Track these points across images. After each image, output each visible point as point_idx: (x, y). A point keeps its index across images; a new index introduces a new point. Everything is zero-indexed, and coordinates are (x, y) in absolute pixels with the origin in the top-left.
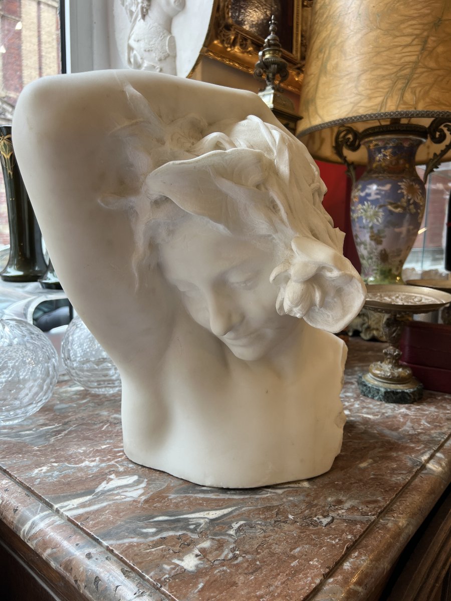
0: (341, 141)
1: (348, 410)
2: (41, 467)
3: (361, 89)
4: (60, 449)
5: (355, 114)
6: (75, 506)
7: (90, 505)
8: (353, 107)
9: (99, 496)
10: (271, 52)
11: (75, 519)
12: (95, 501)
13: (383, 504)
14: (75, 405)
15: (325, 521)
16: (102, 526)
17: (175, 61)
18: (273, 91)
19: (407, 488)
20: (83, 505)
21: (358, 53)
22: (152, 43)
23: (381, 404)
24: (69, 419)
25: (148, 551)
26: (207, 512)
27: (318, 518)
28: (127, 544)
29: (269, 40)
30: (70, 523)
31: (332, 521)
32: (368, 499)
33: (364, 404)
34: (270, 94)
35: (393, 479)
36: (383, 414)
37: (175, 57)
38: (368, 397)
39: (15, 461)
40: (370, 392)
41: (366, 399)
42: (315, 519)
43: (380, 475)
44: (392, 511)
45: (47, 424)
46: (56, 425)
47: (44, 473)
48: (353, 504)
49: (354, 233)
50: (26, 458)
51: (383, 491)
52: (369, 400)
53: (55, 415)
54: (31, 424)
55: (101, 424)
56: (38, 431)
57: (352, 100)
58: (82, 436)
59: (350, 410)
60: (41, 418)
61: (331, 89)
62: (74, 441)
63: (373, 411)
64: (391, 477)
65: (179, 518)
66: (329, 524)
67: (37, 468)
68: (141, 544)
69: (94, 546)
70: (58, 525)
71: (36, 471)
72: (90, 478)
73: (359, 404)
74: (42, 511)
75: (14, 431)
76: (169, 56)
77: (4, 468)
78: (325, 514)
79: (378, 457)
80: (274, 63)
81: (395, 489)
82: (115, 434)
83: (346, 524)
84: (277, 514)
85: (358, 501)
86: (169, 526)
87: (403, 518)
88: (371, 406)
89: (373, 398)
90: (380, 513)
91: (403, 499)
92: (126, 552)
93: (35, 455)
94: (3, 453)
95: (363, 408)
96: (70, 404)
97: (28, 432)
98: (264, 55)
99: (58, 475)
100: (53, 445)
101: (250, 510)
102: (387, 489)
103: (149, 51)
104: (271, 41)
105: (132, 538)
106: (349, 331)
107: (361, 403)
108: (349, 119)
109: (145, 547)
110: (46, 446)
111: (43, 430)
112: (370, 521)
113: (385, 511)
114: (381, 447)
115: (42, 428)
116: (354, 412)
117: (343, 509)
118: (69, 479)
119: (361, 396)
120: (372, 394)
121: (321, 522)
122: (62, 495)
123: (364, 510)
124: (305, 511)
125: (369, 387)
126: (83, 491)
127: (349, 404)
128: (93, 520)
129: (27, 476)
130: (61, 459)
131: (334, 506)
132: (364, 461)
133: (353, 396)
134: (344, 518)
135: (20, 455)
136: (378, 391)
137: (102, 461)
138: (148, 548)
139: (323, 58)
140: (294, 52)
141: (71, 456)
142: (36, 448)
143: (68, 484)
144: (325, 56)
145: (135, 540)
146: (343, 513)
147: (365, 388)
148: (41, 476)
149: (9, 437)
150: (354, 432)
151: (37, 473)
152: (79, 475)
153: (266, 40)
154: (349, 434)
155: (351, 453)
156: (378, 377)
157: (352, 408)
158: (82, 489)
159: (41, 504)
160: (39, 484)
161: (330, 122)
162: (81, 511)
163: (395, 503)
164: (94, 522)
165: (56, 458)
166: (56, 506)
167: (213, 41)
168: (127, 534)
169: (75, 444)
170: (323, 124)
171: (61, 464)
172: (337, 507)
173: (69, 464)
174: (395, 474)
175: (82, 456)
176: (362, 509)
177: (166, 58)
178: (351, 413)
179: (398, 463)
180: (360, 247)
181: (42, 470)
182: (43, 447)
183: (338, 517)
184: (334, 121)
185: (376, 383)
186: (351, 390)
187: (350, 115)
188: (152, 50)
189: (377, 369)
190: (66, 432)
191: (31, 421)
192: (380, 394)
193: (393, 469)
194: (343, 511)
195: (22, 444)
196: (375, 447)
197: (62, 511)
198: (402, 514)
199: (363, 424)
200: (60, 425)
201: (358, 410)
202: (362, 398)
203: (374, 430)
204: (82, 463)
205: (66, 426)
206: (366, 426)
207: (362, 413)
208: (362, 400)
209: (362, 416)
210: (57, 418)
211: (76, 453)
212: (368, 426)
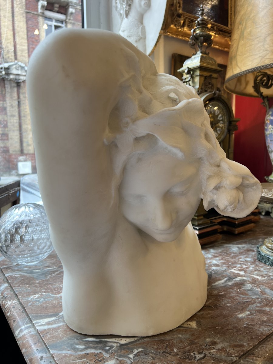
0: (258, 82)
1: (244, 272)
2: (35, 294)
3: (266, 46)
4: (50, 284)
5: (263, 64)
6: (44, 323)
7: (52, 324)
8: (261, 59)
9: (59, 319)
10: (200, 29)
11: (40, 332)
12: (56, 322)
13: (246, 348)
15: (199, 357)
16: (54, 339)
17: (145, 41)
18: (201, 54)
19: (270, 338)
20: (48, 323)
21: (265, 22)
22: (131, 31)
23: (270, 269)
25: (74, 361)
26: (121, 339)
27: (194, 354)
28: (63, 355)
29: (198, 21)
30: (38, 334)
31: (204, 358)
32: (237, 343)
33: (257, 268)
34: (199, 57)
35: (261, 329)
36: (269, 276)
37: (145, 38)
38: (262, 262)
39: (23, 289)
40: (263, 259)
41: (259, 263)
42: (192, 354)
43: (251, 325)
44: (252, 354)
45: (50, 266)
46: (55, 267)
47: (36, 298)
48: (224, 346)
49: (267, 145)
50: (30, 288)
51: (250, 338)
52: (262, 265)
53: (57, 261)
54: (41, 266)
56: (43, 270)
57: (261, 55)
59: (245, 272)
60: (48, 262)
61: (246, 49)
62: (60, 279)
63: (262, 273)
64: (260, 327)
65: (102, 341)
66: (201, 359)
67: (33, 295)
68: (72, 356)
69: (46, 352)
70: (32, 335)
71: (32, 297)
72: (60, 305)
73: (253, 268)
74: (27, 323)
75: (31, 269)
76: (141, 38)
77: (16, 293)
78: (201, 351)
79: (254, 310)
80: (201, 36)
81: (260, 337)
83: (213, 361)
84: (166, 347)
85: (228, 344)
86: (93, 346)
87: (261, 361)
88: (262, 269)
89: (265, 263)
90: (242, 356)
91: (264, 346)
92: (61, 360)
93: (36, 286)
94: (20, 283)
95: (255, 270)
97: (37, 271)
98: (195, 31)
99: (42, 301)
100: (47, 281)
101: (149, 341)
102: (253, 337)
103: (130, 37)
104: (199, 22)
105: (68, 350)
106: (262, 212)
107: (255, 266)
108: (258, 68)
109: (73, 358)
110: (43, 281)
111: (46, 270)
112: (232, 361)
113: (247, 354)
114: (260, 302)
115: (46, 268)
116: (248, 273)
117: (215, 349)
118: (48, 305)
119: (257, 261)
120: (264, 260)
121: (195, 357)
122: (40, 315)
123: (230, 352)
124: (186, 347)
125: (263, 255)
126: (52, 314)
127: (246, 266)
128: (50, 334)
129: (26, 299)
130: (49, 290)
131: (209, 346)
132: (243, 312)
133: (250, 261)
134: (213, 356)
135: (28, 285)
136: (269, 259)
138: (75, 359)
139: (242, 27)
140: (229, 26)
141: (54, 289)
142: (38, 282)
143: (46, 308)
144: (243, 26)
145: (69, 352)
146: (214, 352)
147: (260, 255)
148: (33, 301)
149: (26, 273)
150: (243, 288)
151: (32, 299)
152: (54, 302)
153: (196, 22)
154: (238, 290)
155: (235, 305)
156: (270, 249)
157: (247, 269)
158: (52, 313)
159: (27, 319)
160: (30, 306)
161: (246, 71)
162: (46, 327)
163: (257, 348)
164: (50, 336)
165: (46, 289)
166: (34, 322)
167: (170, 25)
168: (66, 347)
169: (60, 281)
170: (241, 72)
171: (47, 293)
172: (211, 347)
173: (51, 294)
174: (263, 325)
176: (229, 350)
177: (139, 40)
178: (245, 274)
179: (269, 316)
180: (271, 154)
181: (35, 296)
182: (42, 281)
183: (209, 355)
184: (248, 70)
185: (268, 253)
186: (251, 256)
187: (259, 65)
188: (131, 36)
189: (269, 243)
190: (58, 272)
191: (42, 263)
192: (270, 261)
193: (264, 322)
194: (214, 350)
195: (32, 278)
196: (255, 302)
197: (35, 325)
198: (260, 358)
199: (252, 283)
200: (57, 267)
201: (251, 272)
202: (257, 263)
203: (258, 289)
204: (59, 294)
205: (59, 268)
206: (253, 285)
207: (254, 275)
208: (256, 264)
209: (253, 276)
210: (57, 262)
211: (58, 287)
212: (254, 285)
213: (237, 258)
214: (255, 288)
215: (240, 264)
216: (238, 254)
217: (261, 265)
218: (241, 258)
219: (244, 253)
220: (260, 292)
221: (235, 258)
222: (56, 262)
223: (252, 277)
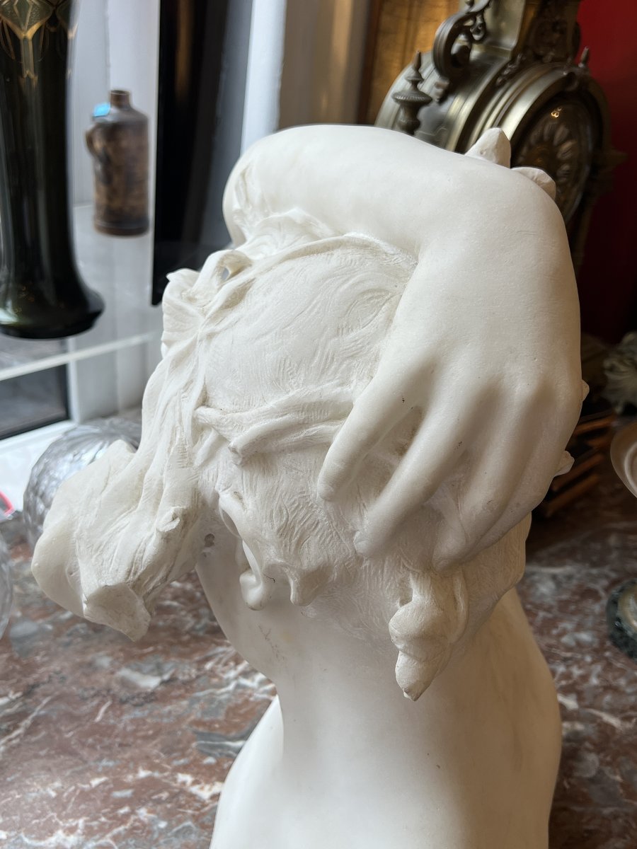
1: (574, 696)
4: (12, 782)
14: (50, 627)
24: (35, 676)
38: (622, 651)
40: (627, 644)
41: (615, 656)
46: (12, 696)
52: (622, 663)
53: (11, 659)
55: (96, 702)
58: (57, 738)
59: (580, 699)
62: (41, 757)
63: (624, 701)
73: (599, 676)
82: (118, 740)
88: (622, 682)
95: (608, 688)
96: (41, 621)
106: (616, 404)
107: (604, 669)
114: (623, 834)
116: (587, 703)
119: (608, 643)
127: (581, 672)
130: (14, 818)
133: (591, 644)
137: (89, 832)
141: (32, 808)
147: (618, 632)
150: (577, 775)
154: (567, 783)
157: (585, 686)
165: (4, 814)
169: (43, 768)
171: (13, 834)
173: (27, 836)
175: (53, 811)
178: (580, 705)
186: (589, 622)
190: (27, 722)
196: (610, 834)
199: (600, 748)
200: (19, 694)
201: (595, 697)
202: (607, 654)
203: (615, 774)
204: (52, 836)
205: (29, 701)
206: (602, 755)
207: (601, 709)
208: (607, 659)
209: (600, 718)
210: (14, 670)
211: (42, 799)
212: (606, 756)
213: (554, 632)
214: (607, 770)
215: (565, 660)
216: (555, 611)
217: (619, 665)
218: (564, 633)
219: (573, 607)
220: (622, 785)
221: (549, 634)
222: (11, 667)
223: (598, 721)
